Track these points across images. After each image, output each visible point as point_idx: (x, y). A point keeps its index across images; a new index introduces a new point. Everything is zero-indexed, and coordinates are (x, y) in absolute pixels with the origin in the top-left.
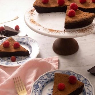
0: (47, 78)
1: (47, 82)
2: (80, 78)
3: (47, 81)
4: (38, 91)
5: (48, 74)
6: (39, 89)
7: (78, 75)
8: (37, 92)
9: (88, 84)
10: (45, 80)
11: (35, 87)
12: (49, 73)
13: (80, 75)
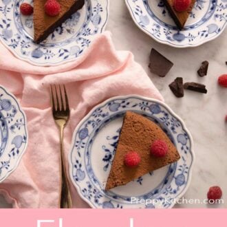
0: (108, 113)
1: (107, 121)
2: (175, 127)
3: (106, 118)
4: (84, 145)
5: (112, 103)
6: (87, 138)
7: (175, 119)
8: (83, 147)
9: (187, 148)
10: (104, 116)
11: (81, 134)
12: (115, 102)
13: (178, 120)
